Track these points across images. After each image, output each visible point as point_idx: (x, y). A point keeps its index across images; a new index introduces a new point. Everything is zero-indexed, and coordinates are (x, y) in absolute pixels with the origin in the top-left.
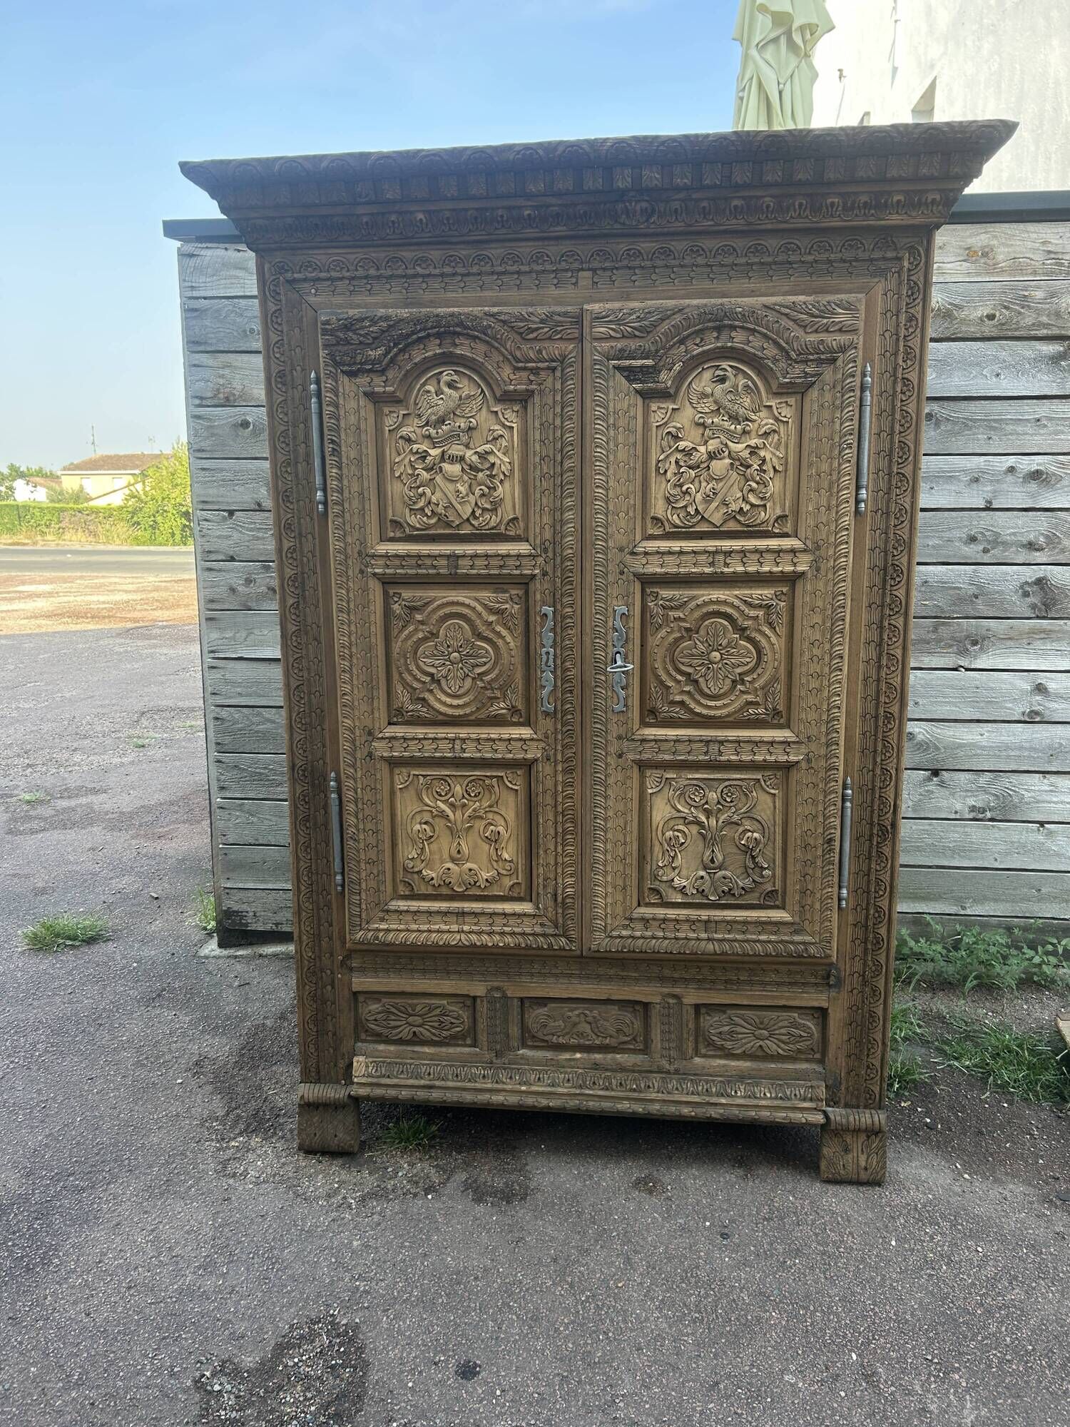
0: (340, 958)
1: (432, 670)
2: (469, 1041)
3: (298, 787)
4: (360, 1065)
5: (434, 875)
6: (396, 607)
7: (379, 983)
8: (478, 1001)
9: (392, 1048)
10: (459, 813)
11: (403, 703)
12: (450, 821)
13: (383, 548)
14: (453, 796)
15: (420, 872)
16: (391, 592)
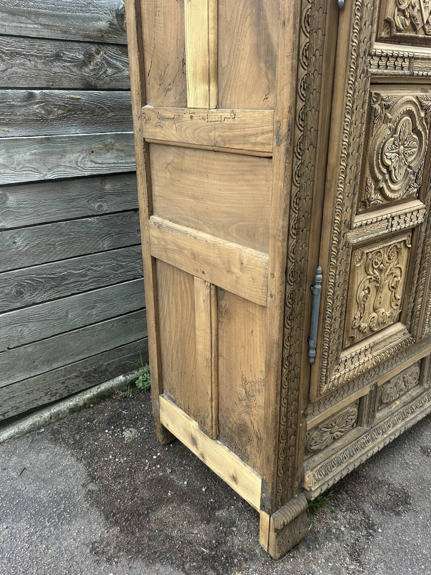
0: (302, 412)
1: (388, 162)
2: (355, 426)
3: (288, 287)
4: (309, 478)
5: (366, 325)
6: (376, 106)
7: (322, 416)
8: (365, 398)
9: (321, 455)
10: (382, 275)
11: (371, 194)
12: (377, 282)
13: (379, 47)
14: (382, 263)
15: (359, 326)
16: (373, 92)
